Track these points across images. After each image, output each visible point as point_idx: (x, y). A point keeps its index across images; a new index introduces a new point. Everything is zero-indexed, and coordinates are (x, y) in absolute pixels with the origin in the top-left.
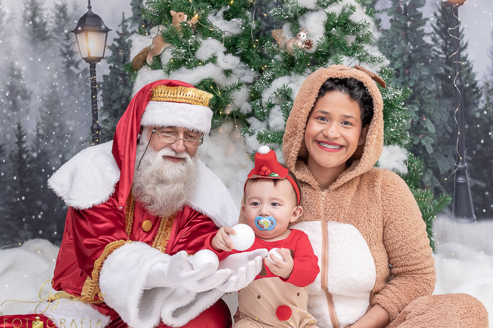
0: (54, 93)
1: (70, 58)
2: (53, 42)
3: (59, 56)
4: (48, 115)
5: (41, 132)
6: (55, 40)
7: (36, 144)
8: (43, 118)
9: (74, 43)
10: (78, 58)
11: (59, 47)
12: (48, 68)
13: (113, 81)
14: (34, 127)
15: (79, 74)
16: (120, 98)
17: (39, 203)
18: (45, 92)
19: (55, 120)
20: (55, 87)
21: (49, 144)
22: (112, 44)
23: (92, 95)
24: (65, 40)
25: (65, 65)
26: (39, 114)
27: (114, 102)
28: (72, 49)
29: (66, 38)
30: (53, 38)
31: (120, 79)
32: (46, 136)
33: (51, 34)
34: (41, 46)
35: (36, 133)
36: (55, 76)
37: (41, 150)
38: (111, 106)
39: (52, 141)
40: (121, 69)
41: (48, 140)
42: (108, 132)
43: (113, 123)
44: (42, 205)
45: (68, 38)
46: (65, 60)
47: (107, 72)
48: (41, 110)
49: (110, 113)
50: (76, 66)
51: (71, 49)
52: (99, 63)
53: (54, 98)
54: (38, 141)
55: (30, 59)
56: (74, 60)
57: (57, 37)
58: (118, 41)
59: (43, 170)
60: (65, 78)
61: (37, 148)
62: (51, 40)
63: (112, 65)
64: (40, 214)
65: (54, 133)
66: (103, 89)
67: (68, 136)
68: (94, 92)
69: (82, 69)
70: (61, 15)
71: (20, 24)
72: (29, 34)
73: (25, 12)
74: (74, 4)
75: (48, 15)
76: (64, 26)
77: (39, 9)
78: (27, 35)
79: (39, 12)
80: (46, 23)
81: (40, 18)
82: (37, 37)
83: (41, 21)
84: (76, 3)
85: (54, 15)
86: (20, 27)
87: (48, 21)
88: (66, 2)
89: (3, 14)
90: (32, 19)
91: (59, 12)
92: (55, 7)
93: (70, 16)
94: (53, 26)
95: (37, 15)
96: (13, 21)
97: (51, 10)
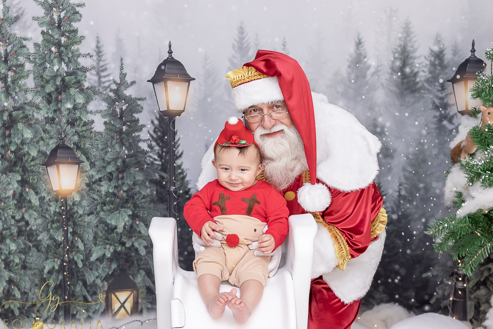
0: (421, 152)
1: (443, 112)
2: (424, 94)
3: (430, 109)
4: (412, 175)
5: (403, 193)
6: (426, 92)
7: (396, 205)
8: (406, 178)
9: (450, 94)
10: (452, 111)
11: (432, 99)
12: (417, 123)
14: (396, 187)
15: (453, 129)
17: (397, 267)
18: (411, 150)
19: (420, 181)
20: (423, 144)
21: (411, 206)
24: (439, 91)
25: (436, 119)
26: (402, 174)
28: (447, 101)
29: (440, 89)
30: (424, 90)
32: (409, 198)
33: (423, 85)
34: (409, 99)
35: (397, 194)
36: (424, 132)
37: (402, 212)
39: (415, 203)
41: (410, 202)
44: (399, 269)
45: (443, 87)
46: (438, 114)
48: (404, 169)
50: (450, 120)
51: (445, 101)
53: (421, 157)
54: (400, 202)
55: (396, 114)
56: (449, 114)
57: (430, 88)
59: (403, 234)
60: (435, 135)
61: (397, 210)
62: (422, 91)
64: (396, 278)
65: (418, 195)
67: (433, 199)
69: (457, 124)
70: (437, 63)
71: (387, 76)
72: (396, 86)
73: (393, 62)
74: (454, 48)
75: (421, 64)
76: (439, 75)
77: (411, 58)
78: (394, 88)
79: (410, 61)
80: (417, 72)
81: (411, 68)
82: (406, 89)
83: (412, 71)
84: (456, 47)
85: (428, 63)
86: (386, 79)
87: (421, 70)
88: (445, 47)
89: (368, 68)
90: (402, 69)
91: (435, 59)
92: (431, 54)
93: (448, 63)
94: (426, 76)
95: (408, 65)
96: (379, 74)
97: (425, 57)
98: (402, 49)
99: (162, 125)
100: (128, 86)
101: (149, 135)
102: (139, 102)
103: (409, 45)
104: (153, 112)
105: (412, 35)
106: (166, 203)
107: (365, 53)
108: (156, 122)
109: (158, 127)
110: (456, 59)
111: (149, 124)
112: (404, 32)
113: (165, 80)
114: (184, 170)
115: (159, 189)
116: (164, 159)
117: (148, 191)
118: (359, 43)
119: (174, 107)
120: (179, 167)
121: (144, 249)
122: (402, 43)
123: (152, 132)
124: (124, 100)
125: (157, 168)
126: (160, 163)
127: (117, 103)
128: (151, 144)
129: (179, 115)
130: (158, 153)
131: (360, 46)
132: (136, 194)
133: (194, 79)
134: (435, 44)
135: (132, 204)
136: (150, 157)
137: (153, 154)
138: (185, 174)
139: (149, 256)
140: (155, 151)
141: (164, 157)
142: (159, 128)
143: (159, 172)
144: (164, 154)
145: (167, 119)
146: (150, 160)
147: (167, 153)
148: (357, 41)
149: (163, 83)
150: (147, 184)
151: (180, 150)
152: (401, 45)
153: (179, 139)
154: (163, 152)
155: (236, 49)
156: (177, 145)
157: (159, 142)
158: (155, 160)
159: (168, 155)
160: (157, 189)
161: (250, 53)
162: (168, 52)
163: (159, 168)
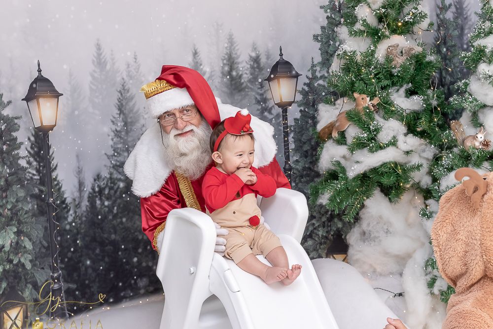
1: (264, 105)
2: (248, 92)
3: (254, 104)
6: (250, 90)
9: (267, 90)
10: (271, 104)
11: (254, 96)
13: (304, 124)
15: (273, 118)
16: (310, 140)
22: (303, 88)
23: (285, 137)
24: (259, 88)
25: (259, 112)
27: (305, 143)
28: (266, 97)
29: (260, 87)
30: (248, 89)
31: (310, 122)
33: (247, 85)
34: (238, 97)
38: (301, 147)
40: (311, 113)
42: (299, 172)
43: (303, 163)
45: (262, 86)
46: (260, 107)
47: (298, 115)
49: (301, 154)
50: (270, 112)
51: (264, 97)
52: (290, 107)
56: (268, 107)
57: (252, 87)
58: (308, 85)
62: (247, 90)
63: (302, 108)
66: (295, 131)
68: (286, 134)
69: (275, 114)
70: (255, 66)
71: (219, 80)
72: (227, 87)
73: (223, 68)
74: (267, 54)
75: (244, 67)
76: (258, 75)
77: (236, 63)
78: (225, 89)
79: (236, 66)
80: (242, 75)
81: (236, 72)
82: (234, 89)
83: (238, 74)
84: (268, 53)
85: (249, 66)
86: (219, 82)
87: (244, 73)
88: (260, 53)
89: (205, 73)
90: (230, 73)
91: (254, 63)
92: (250, 59)
93: (263, 66)
94: (248, 77)
95: (234, 69)
96: (213, 78)
97: (246, 62)
98: (228, 56)
99: (37, 141)
100: (5, 106)
101: (27, 152)
102: (16, 121)
103: (234, 53)
105: (235, 45)
106: (46, 215)
107: (201, 61)
108: (32, 139)
109: (34, 142)
110: (269, 62)
111: (26, 141)
112: (229, 42)
113: (37, 98)
114: (60, 181)
115: (39, 202)
116: (41, 173)
117: (30, 206)
118: (195, 54)
119: (47, 123)
120: (55, 179)
121: (30, 263)
122: (228, 51)
123: (29, 149)
124: (3, 120)
125: (36, 182)
126: (38, 178)
128: (29, 160)
129: (52, 130)
130: (36, 168)
131: (196, 55)
133: (62, 95)
134: (252, 51)
135: (16, 221)
136: (30, 173)
137: (32, 169)
138: (60, 185)
139: (35, 269)
140: (33, 166)
141: (42, 171)
142: (36, 144)
143: (38, 186)
144: (41, 168)
145: (41, 134)
146: (29, 176)
147: (44, 167)
148: (194, 51)
149: (35, 101)
150: (28, 199)
151: (54, 163)
152: (227, 53)
153: (53, 153)
154: (40, 166)
155: (96, 64)
156: (52, 158)
157: (36, 157)
158: (34, 175)
159: (45, 169)
160: (37, 203)
161: (108, 67)
162: (38, 71)
163: (38, 183)
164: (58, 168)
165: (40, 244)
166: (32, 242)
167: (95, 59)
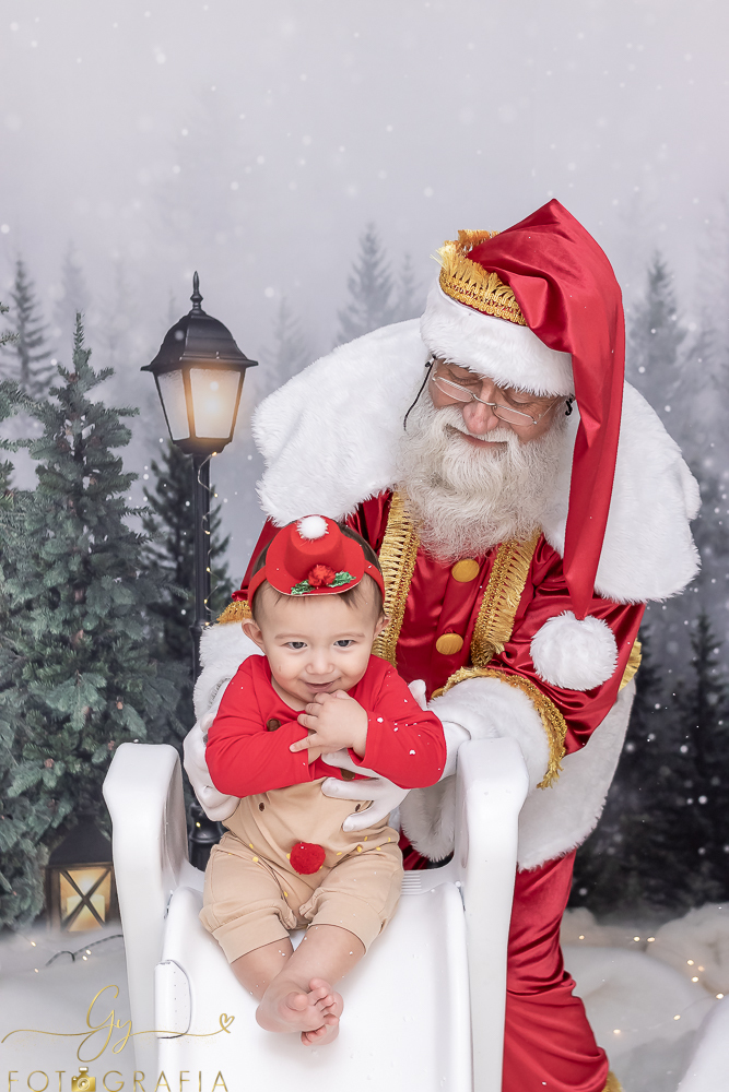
71: (726, 358)
86: (722, 365)
89: (681, 337)
96: (707, 352)
99: (177, 474)
100: (94, 381)
101: (146, 499)
102: (121, 420)
104: (156, 443)
106: (188, 660)
107: (673, 301)
108: (164, 467)
109: (167, 477)
111: (146, 472)
113: (184, 367)
114: (232, 581)
115: (171, 626)
116: (181, 554)
117: (145, 631)
118: (658, 278)
119: (205, 431)
120: (220, 574)
123: (153, 492)
124: (86, 414)
125: (167, 576)
126: (173, 565)
127: (67, 422)
128: (152, 520)
129: (220, 450)
130: (169, 541)
131: (660, 284)
132: (116, 639)
133: (255, 364)
135: (105, 662)
136: (149, 550)
137: (158, 543)
140: (161, 536)
141: (183, 551)
142: (171, 482)
143: (171, 586)
144: (182, 543)
145: (189, 459)
146: (148, 558)
147: (190, 541)
148: (654, 271)
149: (179, 374)
150: (143, 614)
151: (221, 533)
153: (219, 509)
154: (179, 537)
155: (358, 289)
156: (215, 522)
157: (170, 514)
158: (161, 557)
159: (192, 546)
160: (165, 626)
161: (393, 300)
162: (192, 299)
163: (171, 578)
164: (230, 548)
165: (167, 728)
166: (146, 718)
167: (357, 278)
